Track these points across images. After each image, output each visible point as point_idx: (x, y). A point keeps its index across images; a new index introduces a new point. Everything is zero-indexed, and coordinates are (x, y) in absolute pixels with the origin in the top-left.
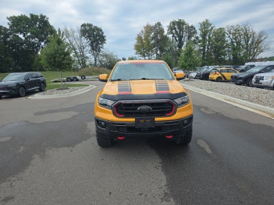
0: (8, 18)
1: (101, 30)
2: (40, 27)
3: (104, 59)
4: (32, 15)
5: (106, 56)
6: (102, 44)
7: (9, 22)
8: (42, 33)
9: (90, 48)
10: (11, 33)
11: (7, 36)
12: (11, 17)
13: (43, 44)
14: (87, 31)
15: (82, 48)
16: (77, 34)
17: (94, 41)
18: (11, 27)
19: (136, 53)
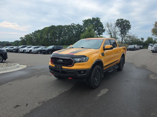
0: (83, 21)
1: (129, 22)
2: (96, 24)
3: (128, 39)
4: (93, 18)
5: (130, 37)
6: (128, 30)
7: (83, 22)
8: (96, 26)
9: (120, 33)
10: (83, 28)
11: (82, 29)
12: (84, 20)
13: (96, 32)
14: (120, 23)
15: (115, 33)
16: (114, 25)
17: (123, 29)
18: (83, 25)
19: (153, 35)
